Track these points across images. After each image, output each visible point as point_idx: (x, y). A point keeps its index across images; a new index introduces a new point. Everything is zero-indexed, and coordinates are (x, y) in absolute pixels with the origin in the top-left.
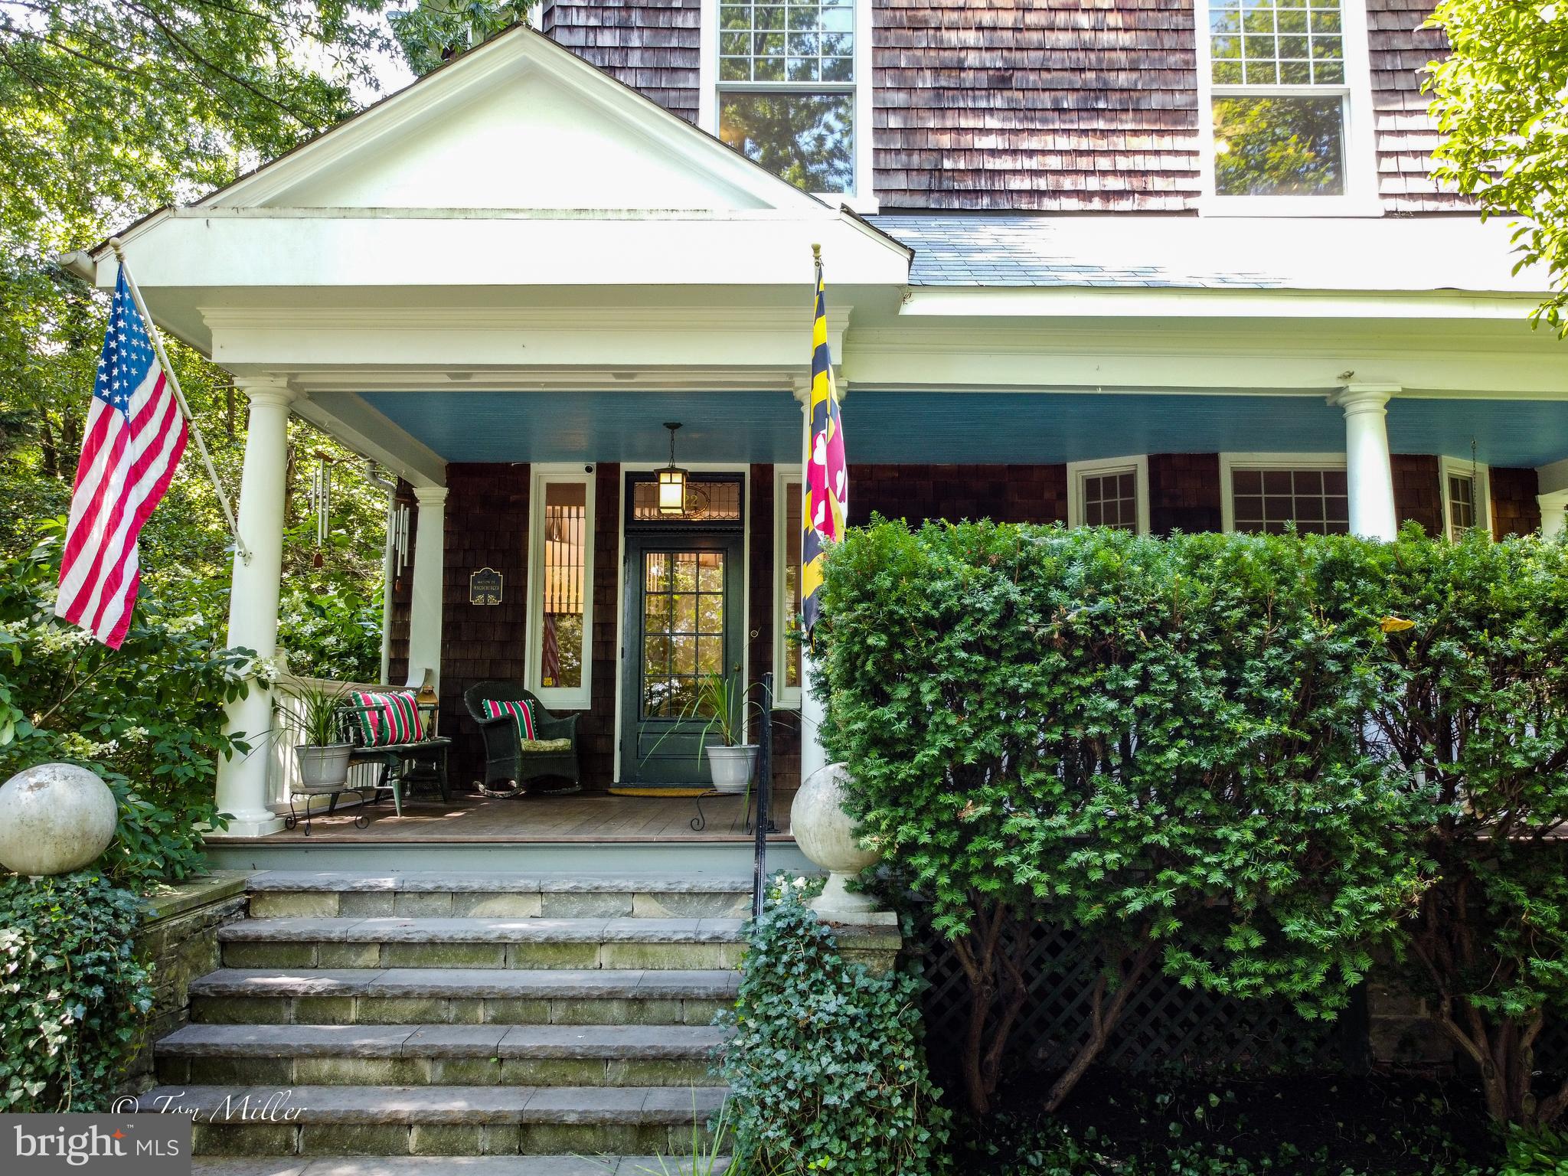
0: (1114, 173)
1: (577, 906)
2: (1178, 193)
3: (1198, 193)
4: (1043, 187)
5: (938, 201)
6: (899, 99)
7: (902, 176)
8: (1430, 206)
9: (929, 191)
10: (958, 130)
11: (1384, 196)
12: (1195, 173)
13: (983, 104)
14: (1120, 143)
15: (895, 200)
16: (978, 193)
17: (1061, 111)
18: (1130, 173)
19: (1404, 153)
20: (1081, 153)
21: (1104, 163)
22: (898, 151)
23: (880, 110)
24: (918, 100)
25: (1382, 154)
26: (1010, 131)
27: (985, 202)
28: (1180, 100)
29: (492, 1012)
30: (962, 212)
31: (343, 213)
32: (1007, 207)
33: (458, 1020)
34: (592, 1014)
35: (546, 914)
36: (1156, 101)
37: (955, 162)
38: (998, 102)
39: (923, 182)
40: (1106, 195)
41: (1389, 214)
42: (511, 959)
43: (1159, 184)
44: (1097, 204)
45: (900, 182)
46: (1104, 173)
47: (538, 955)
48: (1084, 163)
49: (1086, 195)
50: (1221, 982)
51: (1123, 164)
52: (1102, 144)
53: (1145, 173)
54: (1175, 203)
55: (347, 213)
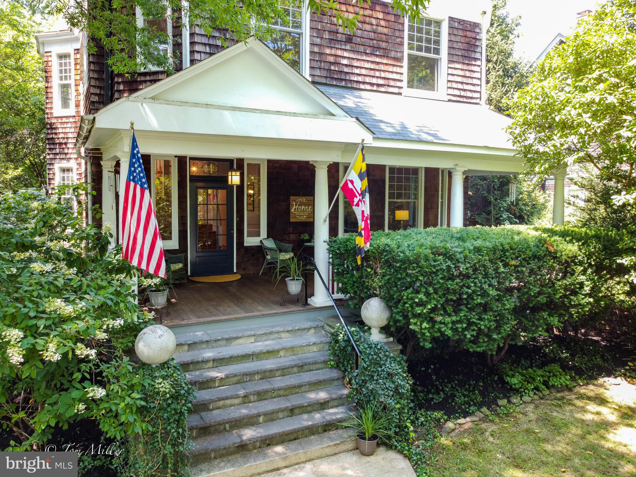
0: (380, 78)
1: (265, 338)
2: (397, 87)
3: (402, 88)
4: (360, 80)
5: (329, 81)
6: (318, 41)
7: (318, 70)
8: (458, 99)
9: (326, 77)
10: (336, 56)
11: (448, 94)
12: (401, 81)
13: (343, 47)
14: (382, 67)
15: (317, 79)
16: (342, 80)
17: (366, 53)
18: (384, 78)
19: (454, 81)
20: (371, 69)
21: (377, 74)
22: (317, 61)
23: (312, 44)
24: (324, 43)
25: (449, 81)
26: (352, 58)
27: (343, 84)
28: (399, 55)
29: (260, 376)
30: (336, 86)
31: (195, 105)
32: (350, 86)
33: (250, 380)
34: (289, 372)
35: (256, 341)
36: (393, 54)
37: (335, 67)
38: (348, 47)
39: (324, 73)
40: (378, 85)
41: (449, 101)
42: (255, 358)
43: (392, 83)
44: (375, 88)
45: (317, 73)
46: (378, 77)
47: (263, 356)
48: (372, 73)
49: (372, 84)
50: (478, 349)
51: (383, 75)
52: (377, 67)
53: (388, 79)
54: (396, 90)
55: (197, 105)
